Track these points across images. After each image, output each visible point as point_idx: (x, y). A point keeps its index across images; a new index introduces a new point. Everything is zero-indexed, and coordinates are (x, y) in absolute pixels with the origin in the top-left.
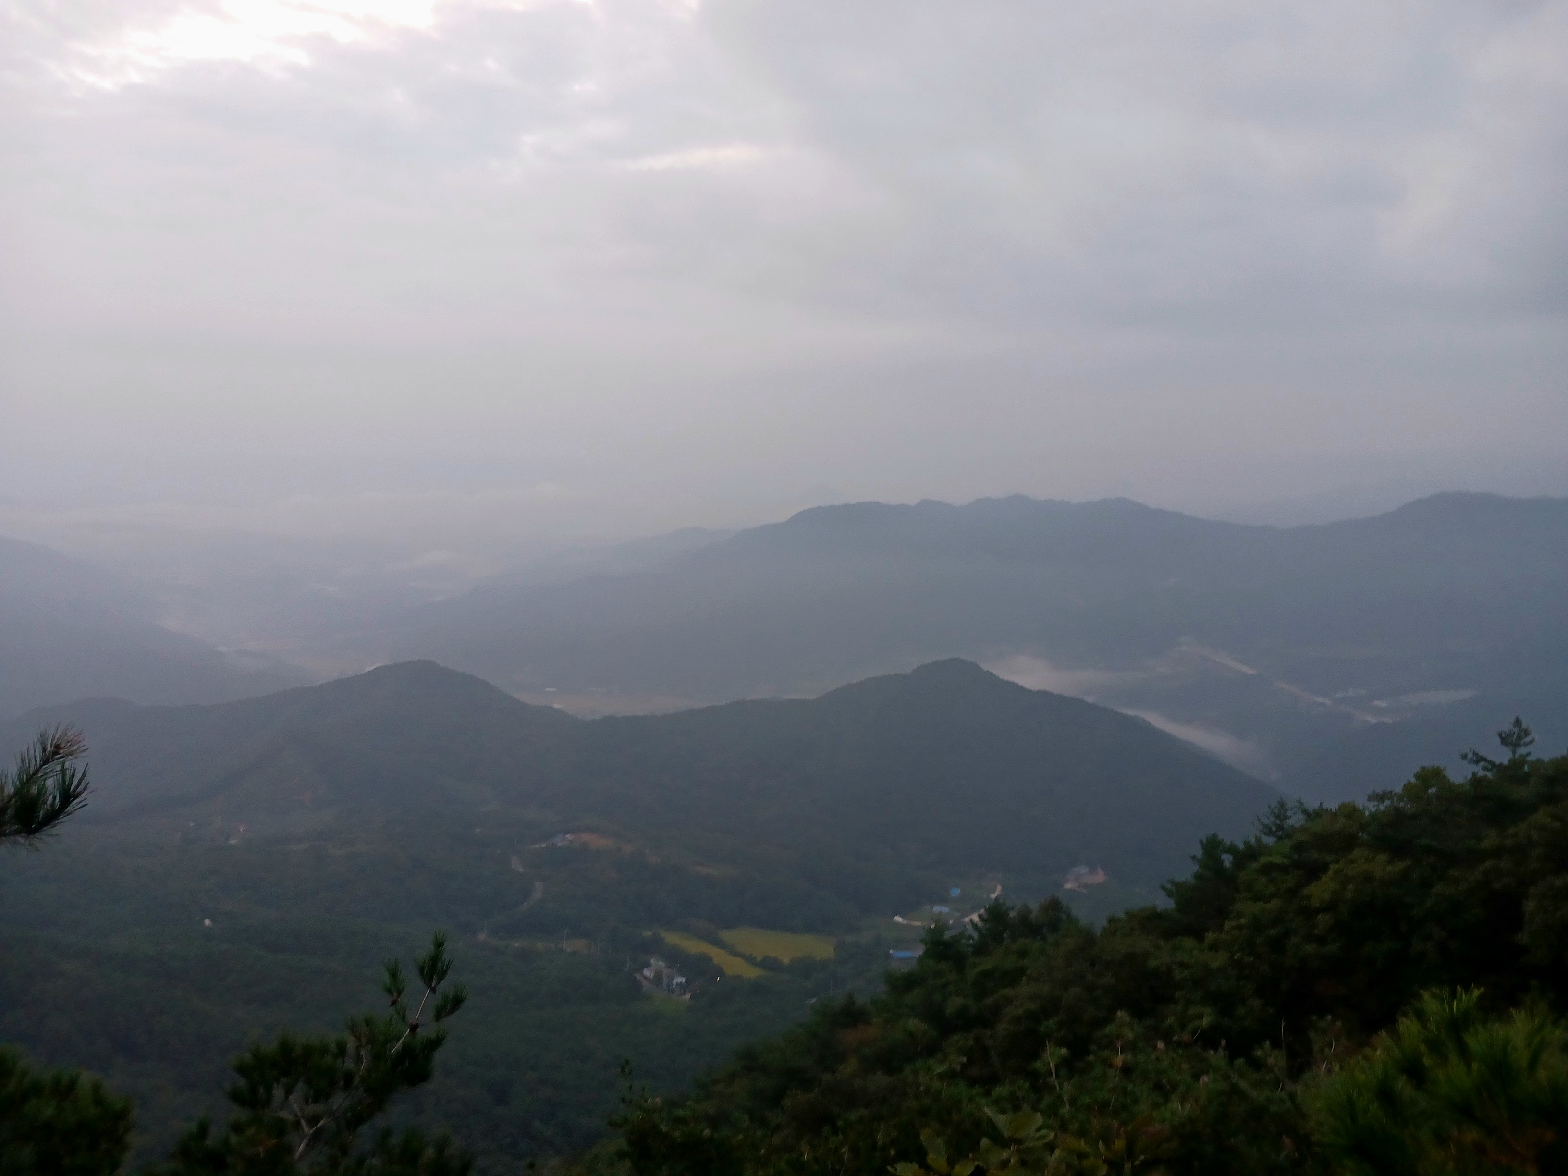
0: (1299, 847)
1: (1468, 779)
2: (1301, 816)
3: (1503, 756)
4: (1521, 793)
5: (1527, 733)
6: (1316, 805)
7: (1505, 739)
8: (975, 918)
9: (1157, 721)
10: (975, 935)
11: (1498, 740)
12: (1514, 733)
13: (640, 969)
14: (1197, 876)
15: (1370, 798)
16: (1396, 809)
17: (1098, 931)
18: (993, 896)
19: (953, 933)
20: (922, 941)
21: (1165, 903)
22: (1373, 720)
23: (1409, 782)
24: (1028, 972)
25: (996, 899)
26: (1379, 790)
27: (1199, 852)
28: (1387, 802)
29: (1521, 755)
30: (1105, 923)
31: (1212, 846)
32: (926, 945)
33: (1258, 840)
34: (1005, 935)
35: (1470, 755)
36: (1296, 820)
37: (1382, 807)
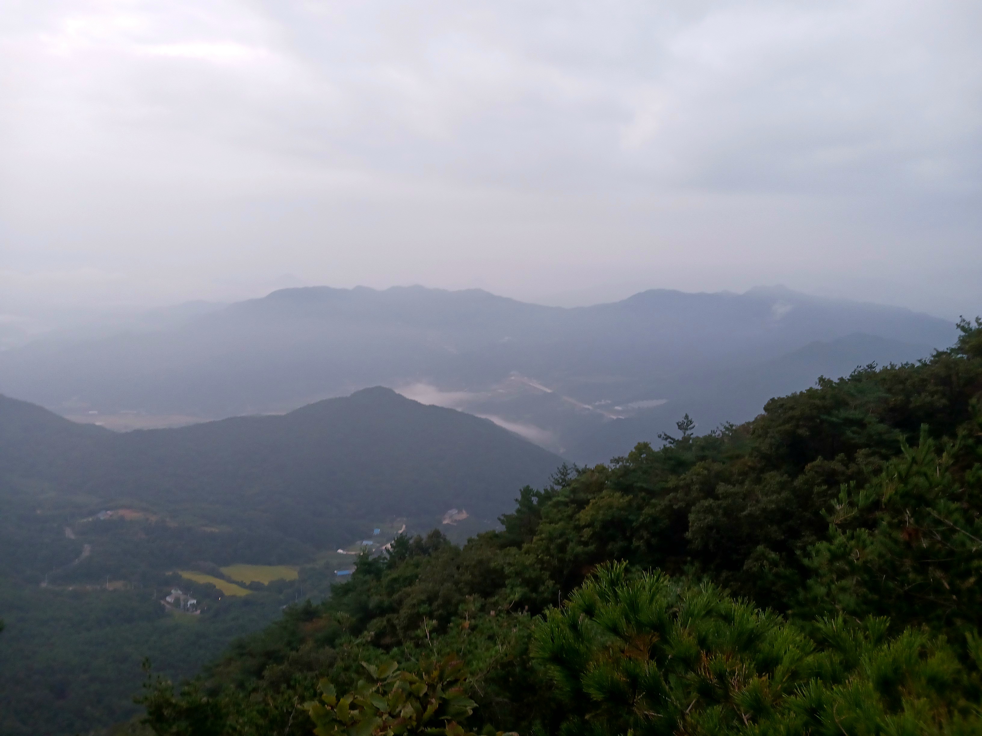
0: (574, 491)
1: (662, 448)
2: (575, 473)
3: (679, 435)
4: (688, 456)
5: (691, 422)
6: (583, 466)
7: (680, 426)
8: (389, 546)
9: (497, 421)
10: (388, 557)
11: (677, 427)
12: (685, 422)
13: (164, 598)
14: (518, 511)
15: (612, 461)
16: (625, 466)
17: (461, 548)
18: (400, 532)
19: (375, 556)
20: (355, 563)
21: (500, 528)
22: (615, 417)
23: (632, 451)
24: (420, 576)
25: (401, 534)
26: (616, 457)
27: (519, 497)
28: (621, 463)
29: (688, 435)
30: (466, 543)
31: (527, 493)
32: (357, 565)
33: (552, 488)
34: (407, 555)
35: (663, 435)
36: (572, 476)
37: (618, 466)
